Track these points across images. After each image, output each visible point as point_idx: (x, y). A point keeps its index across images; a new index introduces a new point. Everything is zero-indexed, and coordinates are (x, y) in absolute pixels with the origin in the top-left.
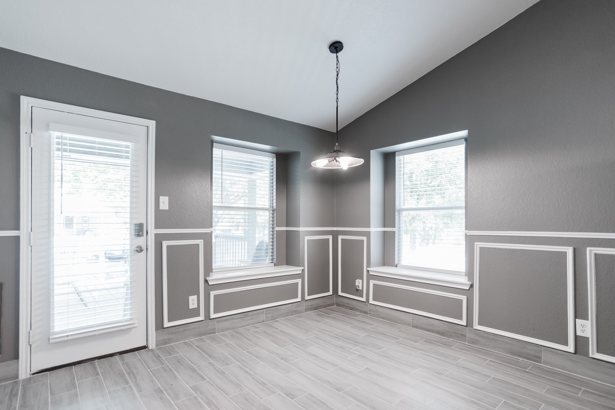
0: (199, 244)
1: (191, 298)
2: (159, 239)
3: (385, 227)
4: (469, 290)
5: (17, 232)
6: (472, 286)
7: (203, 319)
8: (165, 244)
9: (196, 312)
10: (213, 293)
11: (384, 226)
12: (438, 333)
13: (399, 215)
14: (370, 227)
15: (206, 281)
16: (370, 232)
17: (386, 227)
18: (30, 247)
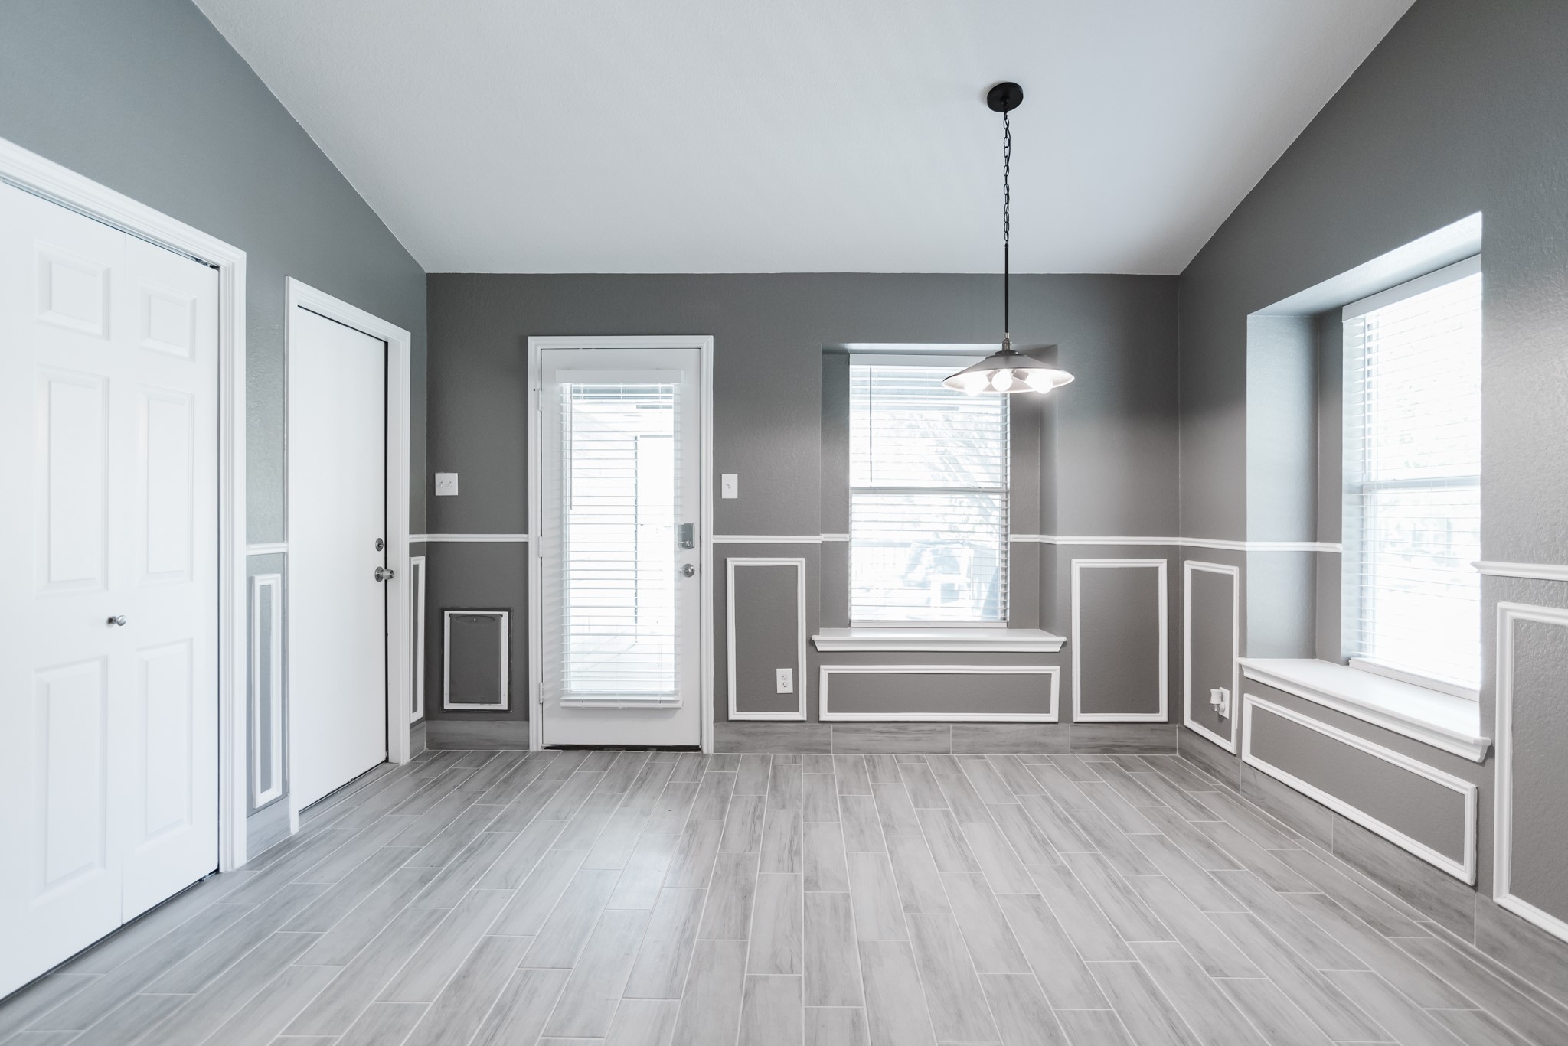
0: (797, 567)
1: (780, 672)
2: (721, 553)
3: (1315, 540)
4: (1482, 763)
5: (526, 536)
6: (1490, 752)
7: (805, 719)
8: (732, 563)
9: (789, 702)
10: (825, 670)
11: (1314, 537)
12: (1398, 889)
13: (1363, 504)
14: (1244, 539)
15: (811, 643)
16: (1245, 552)
17: (1321, 541)
18: (539, 560)
